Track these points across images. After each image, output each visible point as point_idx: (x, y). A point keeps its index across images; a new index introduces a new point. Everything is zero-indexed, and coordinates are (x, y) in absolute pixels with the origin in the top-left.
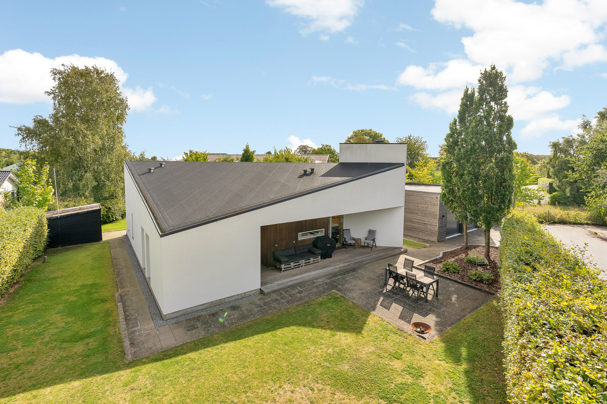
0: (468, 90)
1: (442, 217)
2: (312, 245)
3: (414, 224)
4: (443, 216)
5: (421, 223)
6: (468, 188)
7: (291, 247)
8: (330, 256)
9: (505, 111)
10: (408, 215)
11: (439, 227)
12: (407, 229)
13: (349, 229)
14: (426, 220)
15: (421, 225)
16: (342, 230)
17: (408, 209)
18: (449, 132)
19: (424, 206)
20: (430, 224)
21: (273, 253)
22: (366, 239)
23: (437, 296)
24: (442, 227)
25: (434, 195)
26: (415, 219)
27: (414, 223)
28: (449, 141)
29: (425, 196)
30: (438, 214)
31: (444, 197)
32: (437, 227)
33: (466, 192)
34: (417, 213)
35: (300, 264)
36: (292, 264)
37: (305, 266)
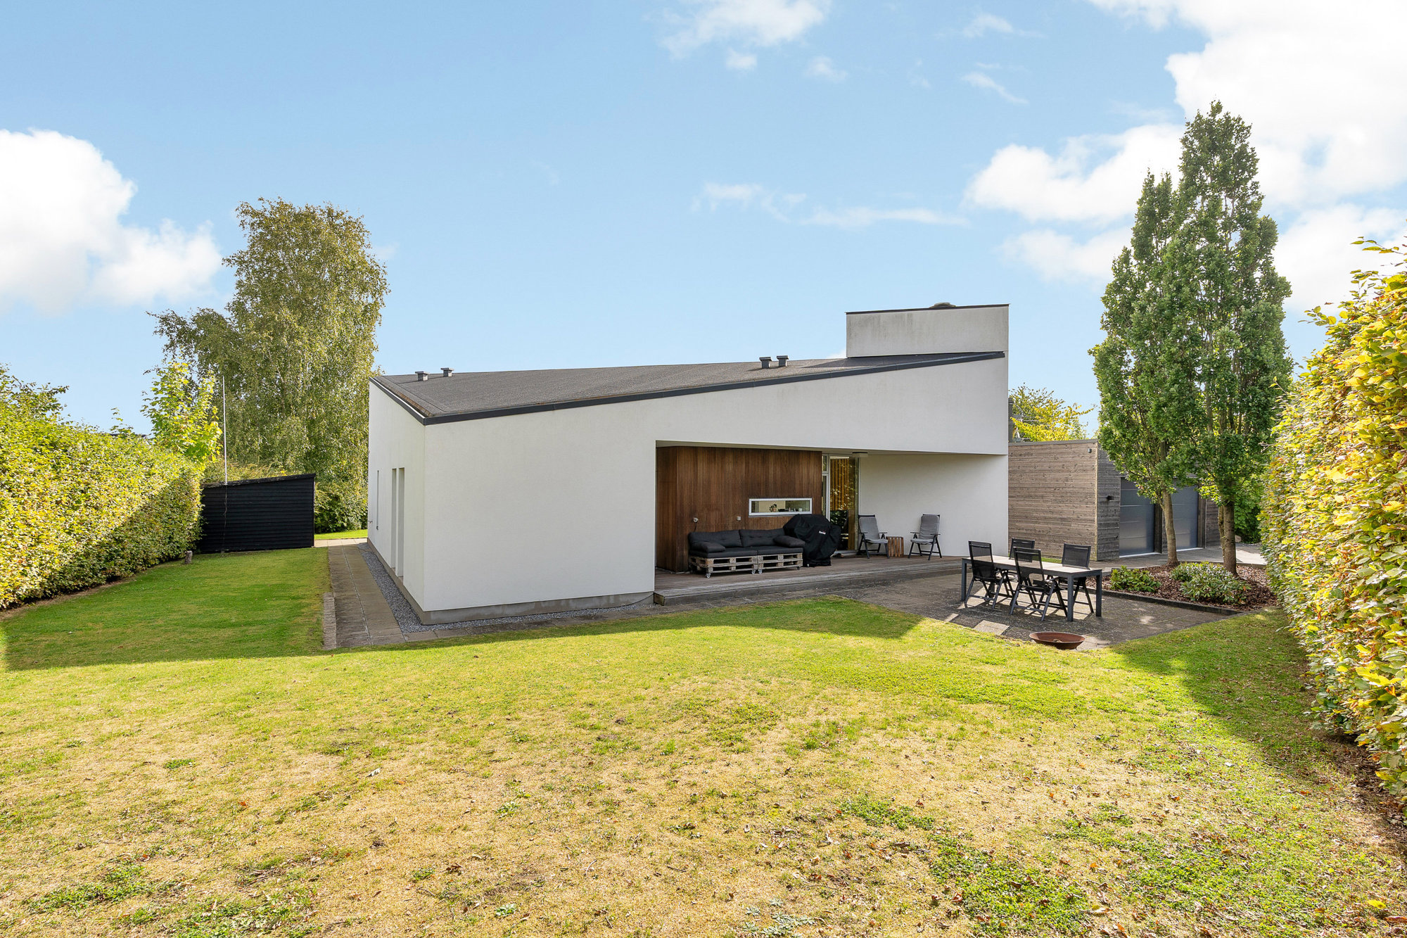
0: (1153, 180)
1: (1105, 500)
2: (783, 532)
3: (1036, 522)
4: (1109, 498)
5: (1055, 518)
6: (1171, 399)
7: (731, 529)
8: (825, 562)
9: (1256, 207)
10: (1020, 503)
11: (1100, 525)
13: (874, 516)
14: (1067, 510)
15: (1054, 524)
16: (856, 517)
17: (1018, 490)
18: (1111, 278)
19: (1058, 475)
20: (1078, 520)
21: (689, 537)
22: (915, 536)
23: (1099, 614)
24: (1108, 525)
25: (1084, 446)
26: (1037, 511)
27: (1037, 520)
28: (1114, 302)
29: (1061, 450)
30: (1096, 490)
31: (1109, 438)
32: (1096, 525)
33: (1165, 409)
34: (1042, 497)
35: (750, 566)
36: (733, 562)
37: (764, 571)
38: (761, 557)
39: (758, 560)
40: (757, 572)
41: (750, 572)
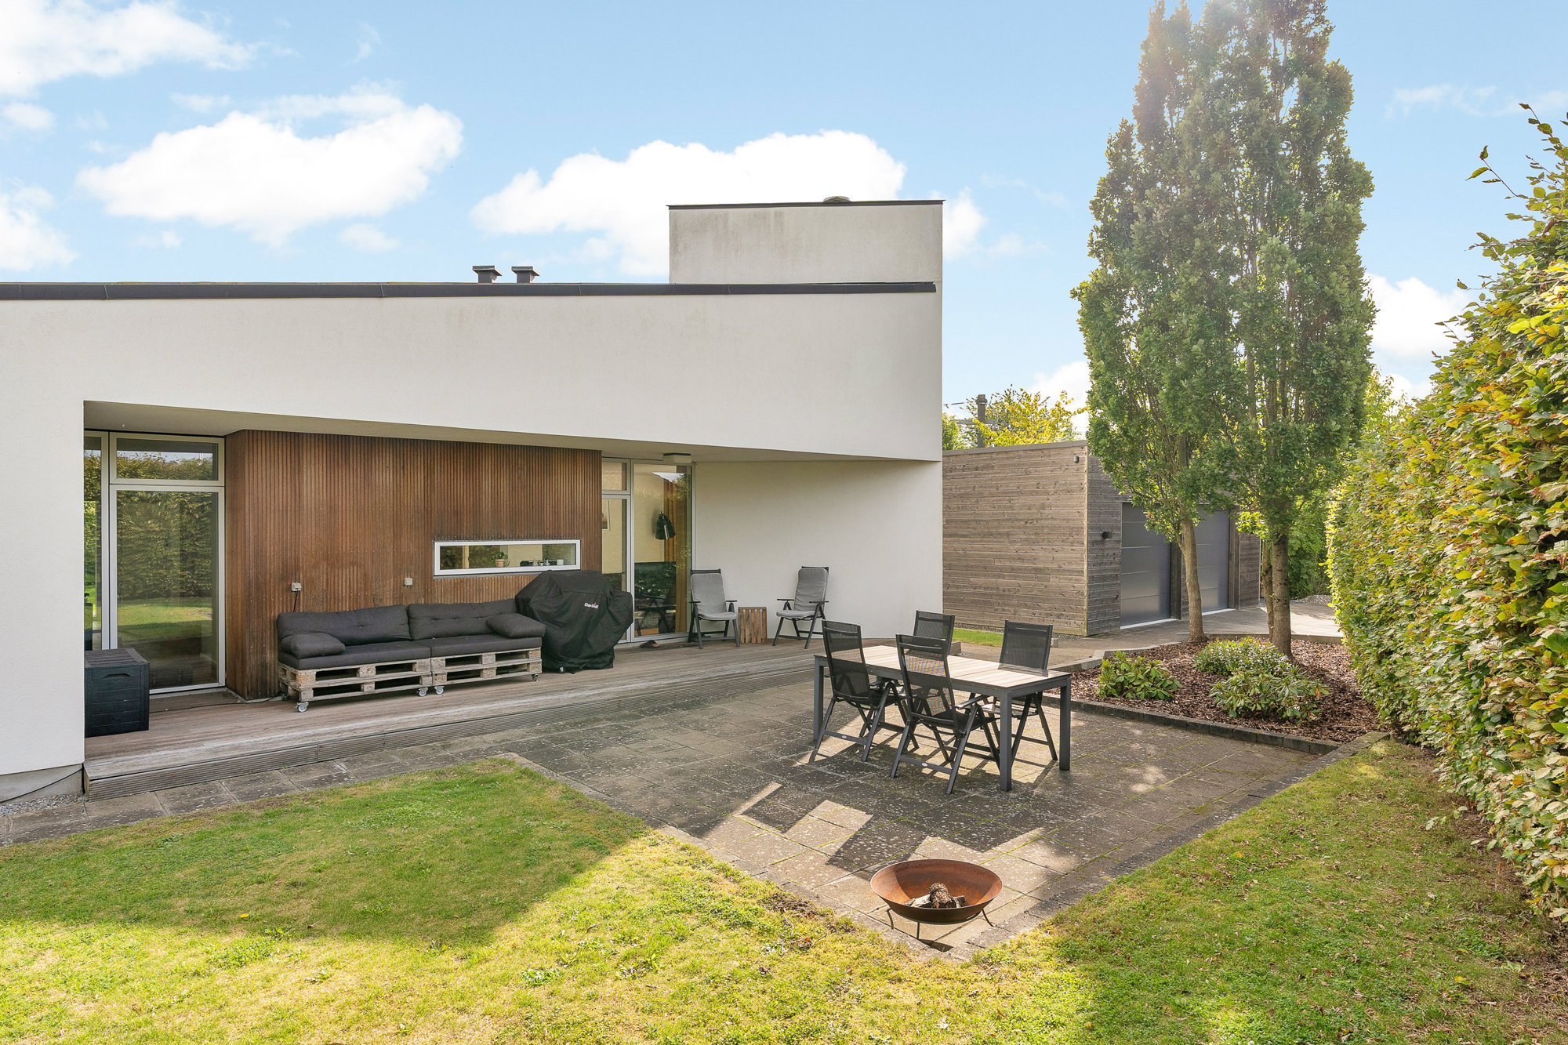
0: (1163, 9)
1: (1099, 538)
2: (512, 606)
3: (999, 576)
4: (1105, 535)
5: (1026, 569)
6: (1193, 364)
7: (389, 602)
8: (602, 659)
10: (976, 546)
11: (1091, 578)
12: (974, 602)
13: (719, 571)
14: (1043, 555)
15: (1024, 578)
16: (689, 572)
17: (973, 524)
18: (1104, 170)
19: (1030, 500)
20: (1060, 571)
22: (787, 606)
23: (1065, 767)
24: (1104, 578)
25: (1068, 451)
26: (1000, 558)
27: (1000, 572)
28: (1110, 210)
29: (1033, 460)
30: (1085, 523)
31: (1103, 436)
32: (1085, 578)
33: (1184, 383)
34: (1008, 535)
35: (416, 680)
36: (368, 675)
37: (447, 688)
38: (440, 661)
39: (433, 668)
40: (431, 690)
41: (415, 693)
